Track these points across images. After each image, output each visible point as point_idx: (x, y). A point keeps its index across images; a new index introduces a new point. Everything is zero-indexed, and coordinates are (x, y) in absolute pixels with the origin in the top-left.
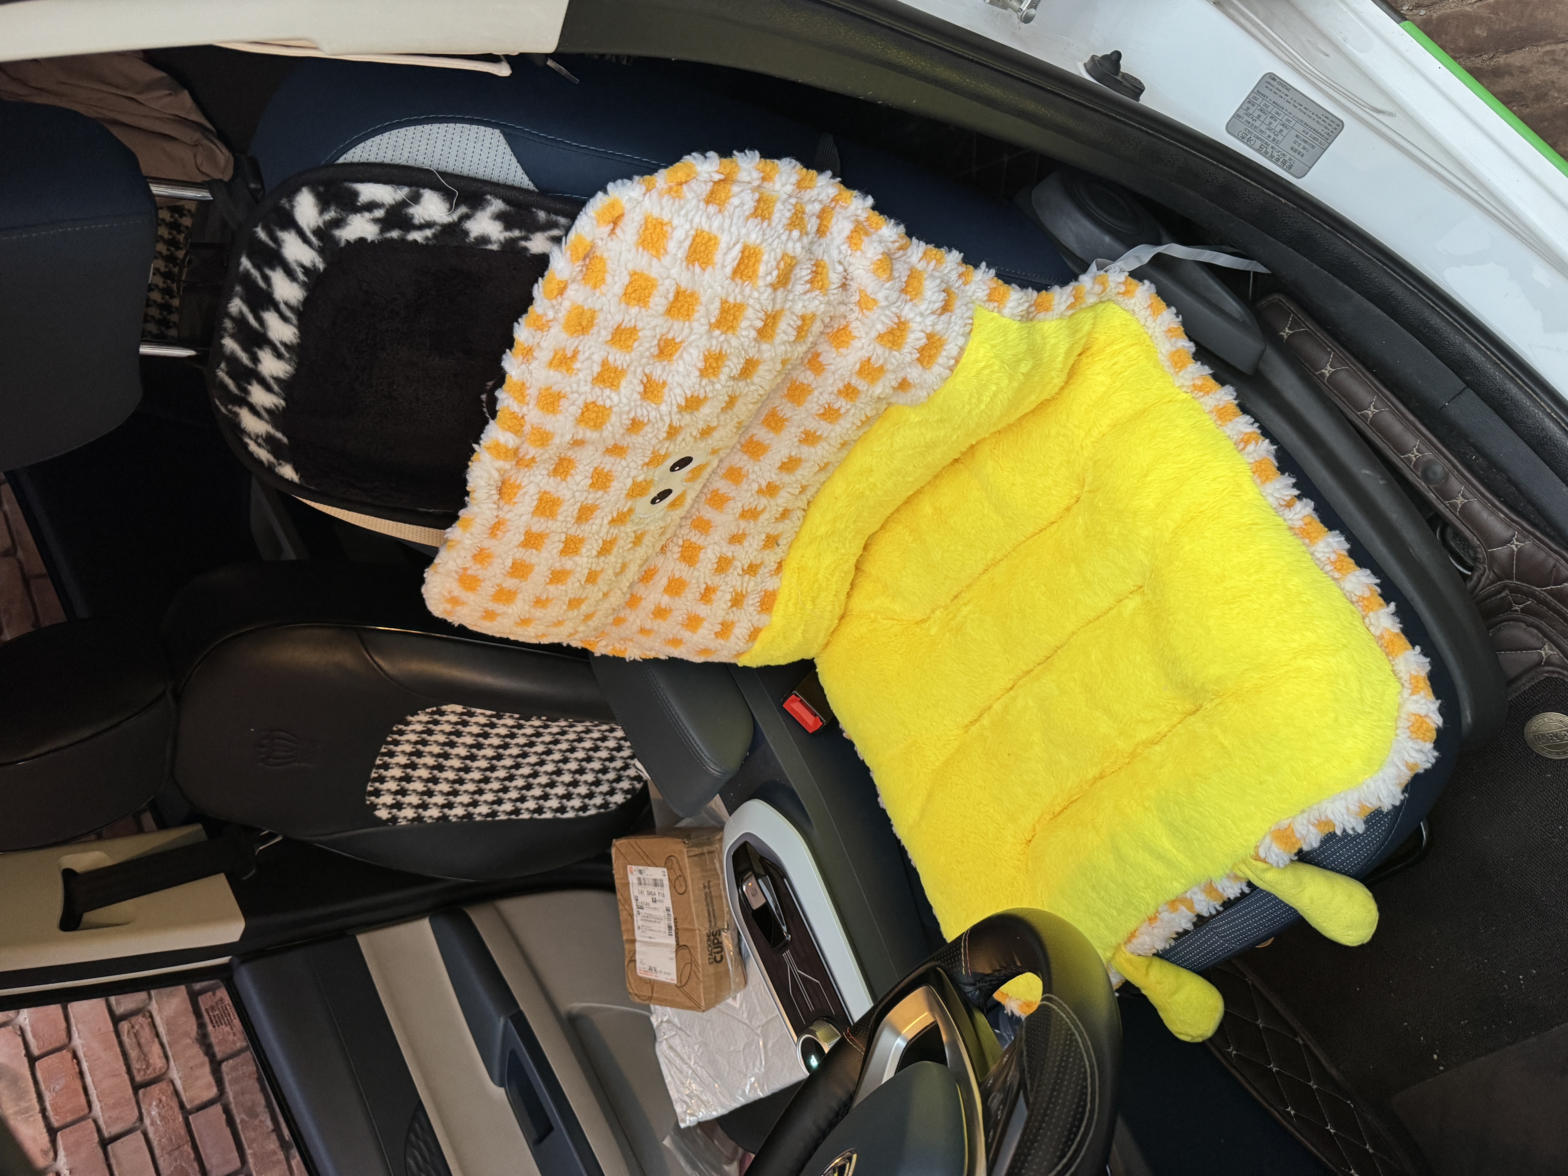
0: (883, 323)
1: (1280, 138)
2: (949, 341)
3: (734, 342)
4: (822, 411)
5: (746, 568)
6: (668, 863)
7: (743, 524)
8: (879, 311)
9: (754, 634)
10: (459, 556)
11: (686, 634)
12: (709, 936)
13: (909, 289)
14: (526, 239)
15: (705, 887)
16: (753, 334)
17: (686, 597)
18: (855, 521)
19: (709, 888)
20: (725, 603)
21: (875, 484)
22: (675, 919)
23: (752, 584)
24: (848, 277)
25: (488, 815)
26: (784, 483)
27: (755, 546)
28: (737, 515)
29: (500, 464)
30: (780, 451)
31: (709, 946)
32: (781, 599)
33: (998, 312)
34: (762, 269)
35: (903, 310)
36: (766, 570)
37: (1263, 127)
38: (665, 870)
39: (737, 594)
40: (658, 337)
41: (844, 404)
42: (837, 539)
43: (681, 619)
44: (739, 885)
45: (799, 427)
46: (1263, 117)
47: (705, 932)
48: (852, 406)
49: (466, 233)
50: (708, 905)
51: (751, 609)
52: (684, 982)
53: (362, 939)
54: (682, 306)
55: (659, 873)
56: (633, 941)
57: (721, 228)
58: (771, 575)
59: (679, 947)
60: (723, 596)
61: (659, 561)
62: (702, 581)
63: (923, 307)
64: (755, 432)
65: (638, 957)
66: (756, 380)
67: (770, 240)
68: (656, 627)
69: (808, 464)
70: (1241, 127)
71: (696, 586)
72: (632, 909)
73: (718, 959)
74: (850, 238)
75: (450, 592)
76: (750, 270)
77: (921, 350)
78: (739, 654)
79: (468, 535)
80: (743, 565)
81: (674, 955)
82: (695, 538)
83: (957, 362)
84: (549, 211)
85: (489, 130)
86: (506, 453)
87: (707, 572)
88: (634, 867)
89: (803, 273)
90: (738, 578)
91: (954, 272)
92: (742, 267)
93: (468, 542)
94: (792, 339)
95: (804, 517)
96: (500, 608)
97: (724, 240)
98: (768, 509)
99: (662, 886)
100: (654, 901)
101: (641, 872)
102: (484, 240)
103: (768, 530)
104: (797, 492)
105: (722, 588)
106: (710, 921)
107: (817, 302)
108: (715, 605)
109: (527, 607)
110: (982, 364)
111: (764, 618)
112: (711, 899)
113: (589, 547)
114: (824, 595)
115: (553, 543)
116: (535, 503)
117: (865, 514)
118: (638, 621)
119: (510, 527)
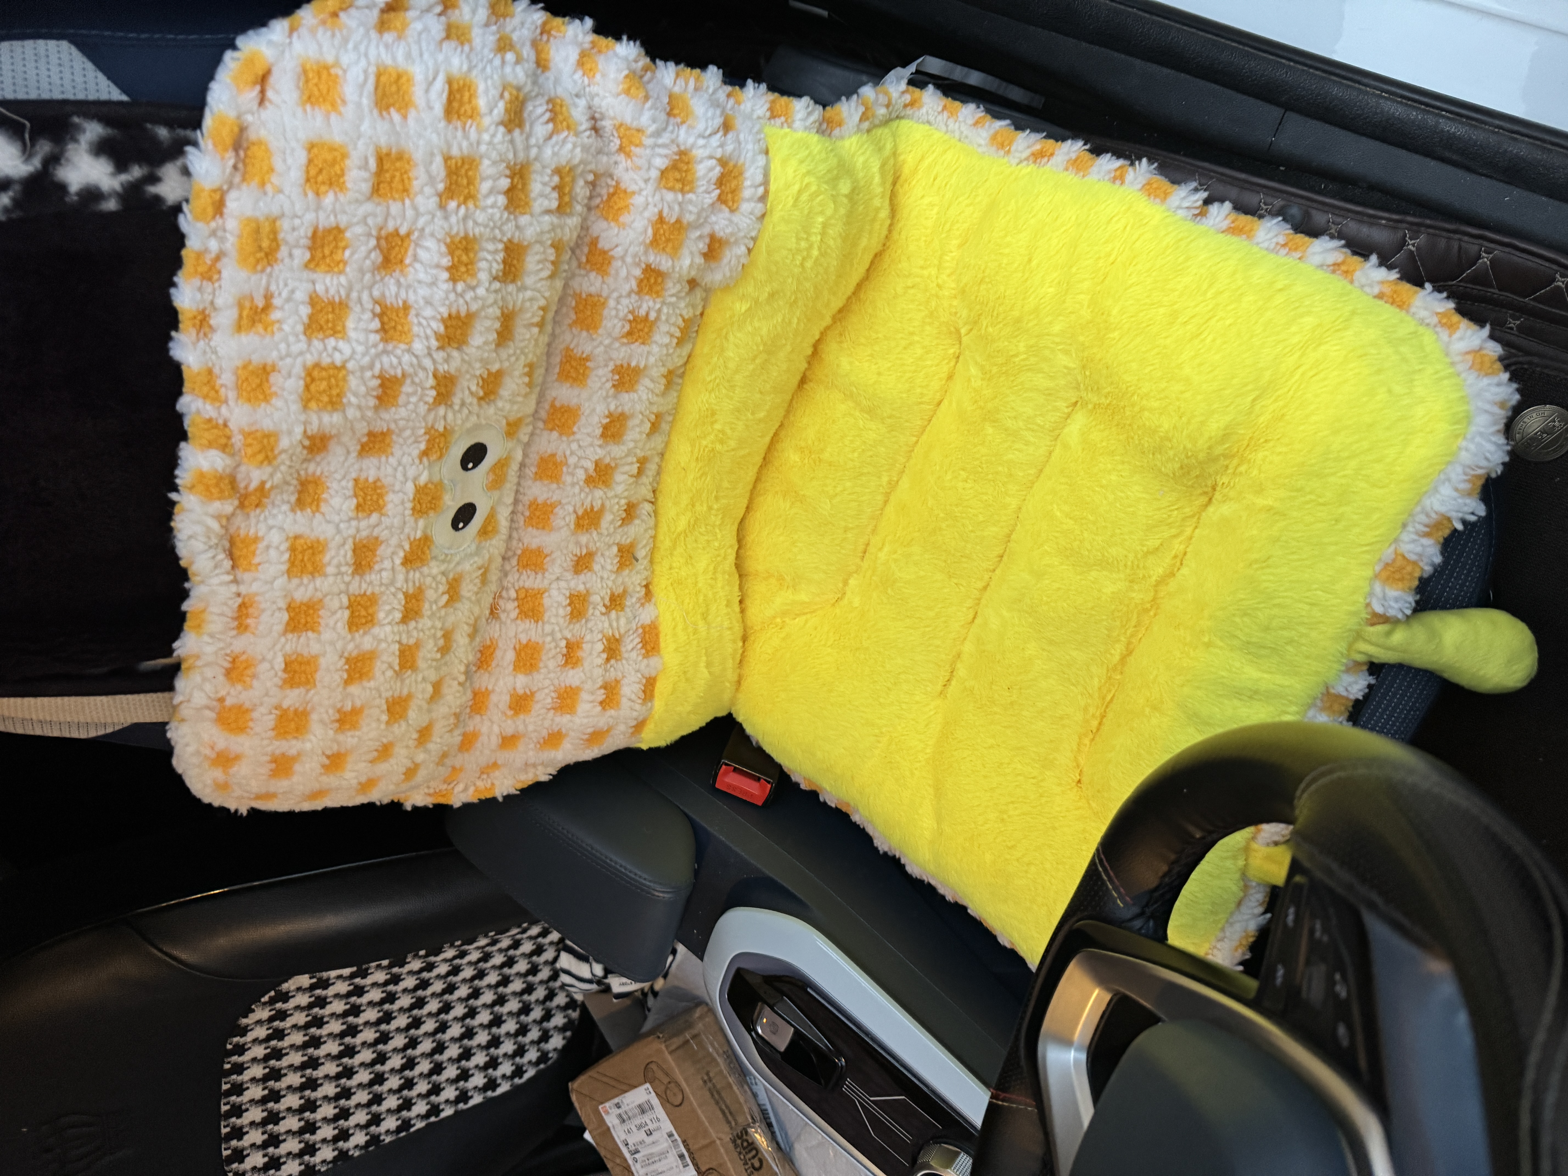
0: (660, 156)
2: (748, 165)
3: (481, 217)
4: (627, 327)
5: (607, 603)
6: (648, 1077)
7: (584, 538)
8: (650, 142)
9: (649, 687)
10: (204, 679)
11: (563, 721)
12: (734, 1141)
14: (154, 178)
16: (502, 200)
17: (546, 667)
18: (717, 498)
19: (710, 1080)
20: (599, 656)
21: (722, 432)
22: (684, 1141)
23: (623, 621)
24: (597, 116)
25: (399, 1130)
26: (615, 459)
27: (609, 567)
28: (572, 526)
29: (216, 506)
30: (594, 410)
31: (740, 1153)
32: (665, 629)
33: (789, 127)
34: (482, 104)
35: (678, 136)
36: (634, 600)
38: (647, 1086)
39: (608, 640)
40: (374, 233)
41: (651, 303)
42: (703, 530)
43: (549, 700)
44: (751, 1031)
45: (606, 366)
47: (727, 1138)
48: (663, 303)
50: (717, 1103)
51: (634, 655)
54: (393, 177)
55: (643, 1094)
57: (408, 56)
58: (643, 605)
60: (592, 649)
61: (494, 630)
62: (559, 636)
63: (701, 126)
64: (554, 394)
66: (529, 281)
67: (480, 68)
68: (521, 728)
69: (636, 421)
71: (553, 645)
72: (625, 1160)
73: (757, 1165)
74: (580, 63)
75: (212, 748)
76: (467, 107)
77: (720, 182)
78: (639, 726)
79: (206, 638)
80: (602, 599)
82: (530, 581)
83: (766, 192)
84: (169, 124)
86: (217, 485)
87: (561, 621)
88: (608, 1105)
89: (537, 109)
90: (603, 618)
91: (720, 91)
92: (455, 104)
93: (209, 649)
94: (554, 204)
95: (655, 512)
96: (292, 746)
98: (607, 503)
99: (652, 1108)
100: (650, 1133)
101: (618, 1106)
102: (92, 195)
103: (617, 539)
104: (634, 469)
105: (588, 637)
106: (728, 1122)
107: (569, 146)
108: (586, 664)
109: (330, 734)
110: (797, 187)
111: (654, 661)
112: (719, 1093)
113: (387, 607)
114: (713, 608)
115: (334, 613)
116: (286, 556)
117: (725, 484)
118: (496, 729)
119: (263, 606)
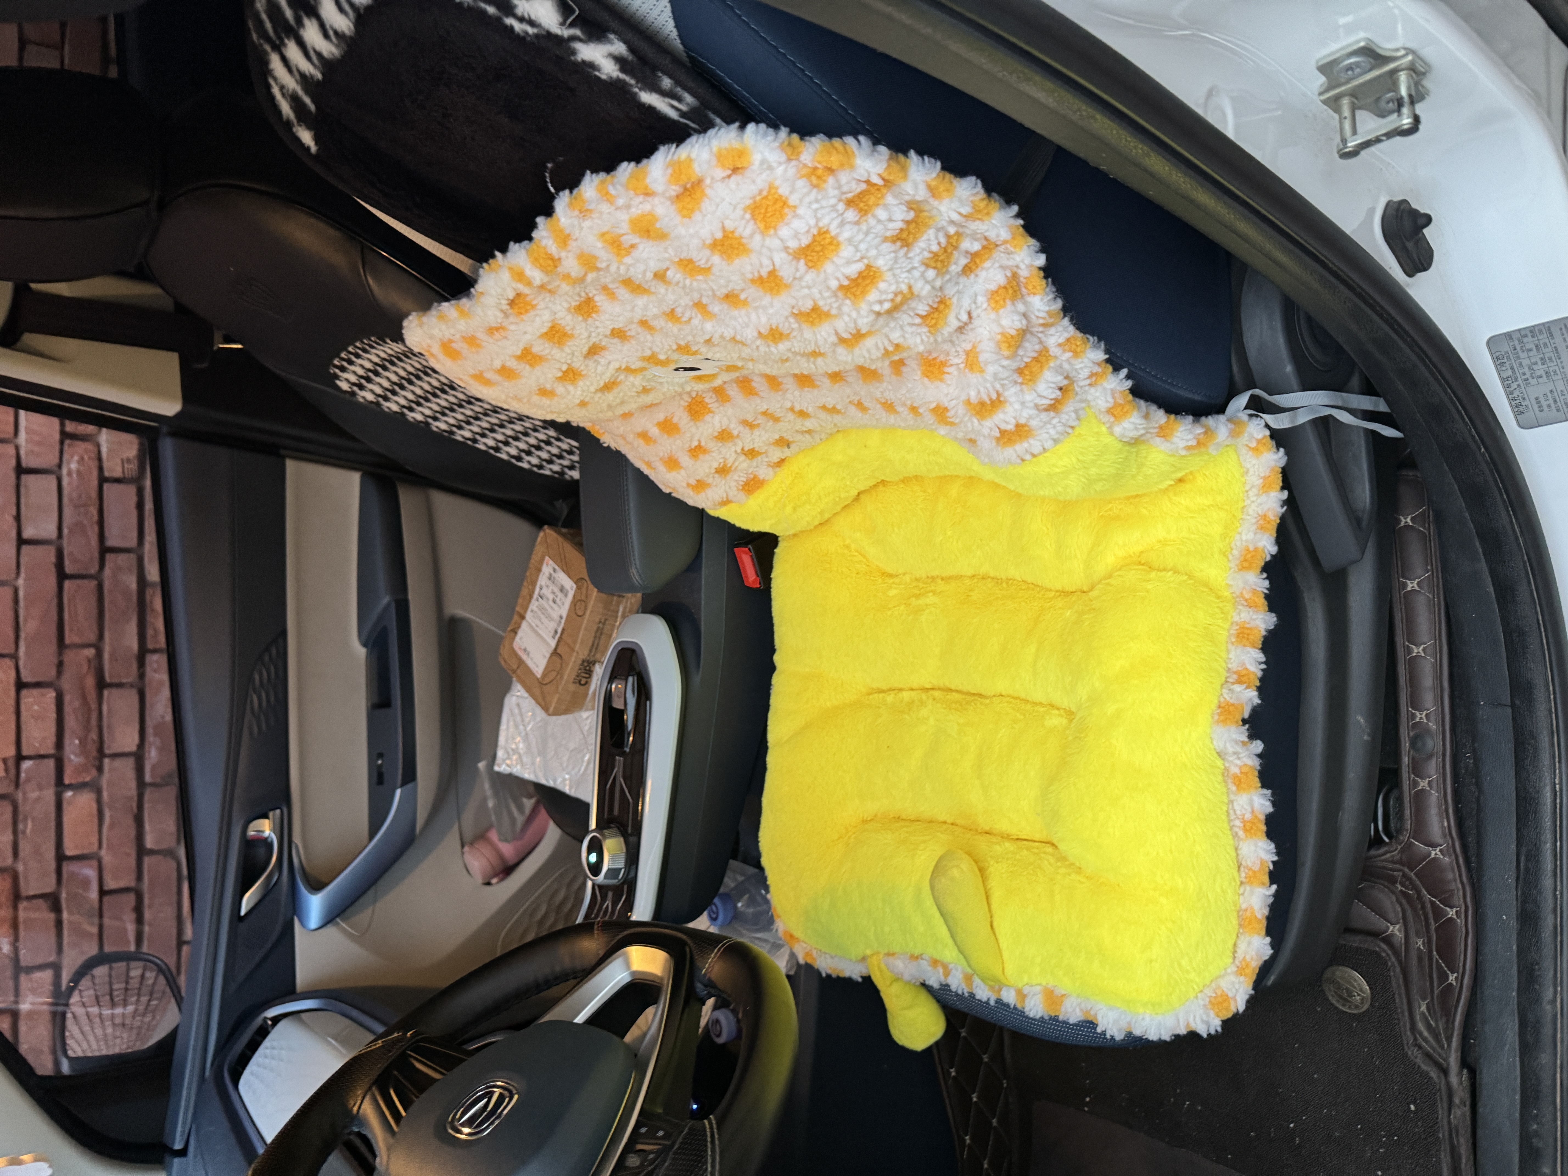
1: (1533, 382)
4: (883, 401)
6: (578, 583)
9: (725, 503)
10: (448, 329)
11: (662, 466)
12: (583, 661)
13: (1027, 372)
14: (642, 90)
15: (600, 622)
16: (834, 338)
17: (675, 441)
19: (604, 624)
20: (711, 467)
22: (563, 629)
24: (970, 326)
25: (445, 431)
26: (818, 416)
27: (765, 438)
28: (759, 411)
30: (828, 397)
31: (581, 668)
32: (767, 489)
33: (1108, 428)
34: (873, 295)
36: (765, 461)
37: (1526, 362)
38: (575, 586)
39: (725, 466)
40: (730, 288)
43: (662, 453)
44: (611, 681)
45: (855, 394)
46: (1535, 352)
47: (581, 657)
48: (914, 419)
49: (573, 52)
50: (595, 637)
51: (733, 483)
52: (547, 680)
53: (291, 464)
55: (569, 585)
56: (523, 617)
57: (851, 237)
58: (769, 466)
59: (555, 653)
60: (711, 460)
62: (697, 438)
63: (1029, 396)
65: (520, 633)
67: (898, 271)
68: (636, 443)
70: (1505, 347)
71: (689, 438)
72: (533, 592)
73: (583, 682)
74: (994, 293)
76: (860, 291)
77: (1004, 432)
80: (744, 446)
81: (548, 655)
82: (710, 400)
83: (1033, 458)
87: (706, 434)
88: (551, 562)
89: (920, 307)
90: (734, 454)
91: (1088, 369)
92: (853, 285)
97: (847, 251)
99: (566, 595)
100: (554, 602)
101: (554, 570)
102: (591, 66)
103: (785, 434)
105: (714, 454)
106: (591, 651)
107: (919, 338)
108: (699, 463)
113: (589, 382)
115: (552, 368)
116: (545, 329)
119: (510, 337)
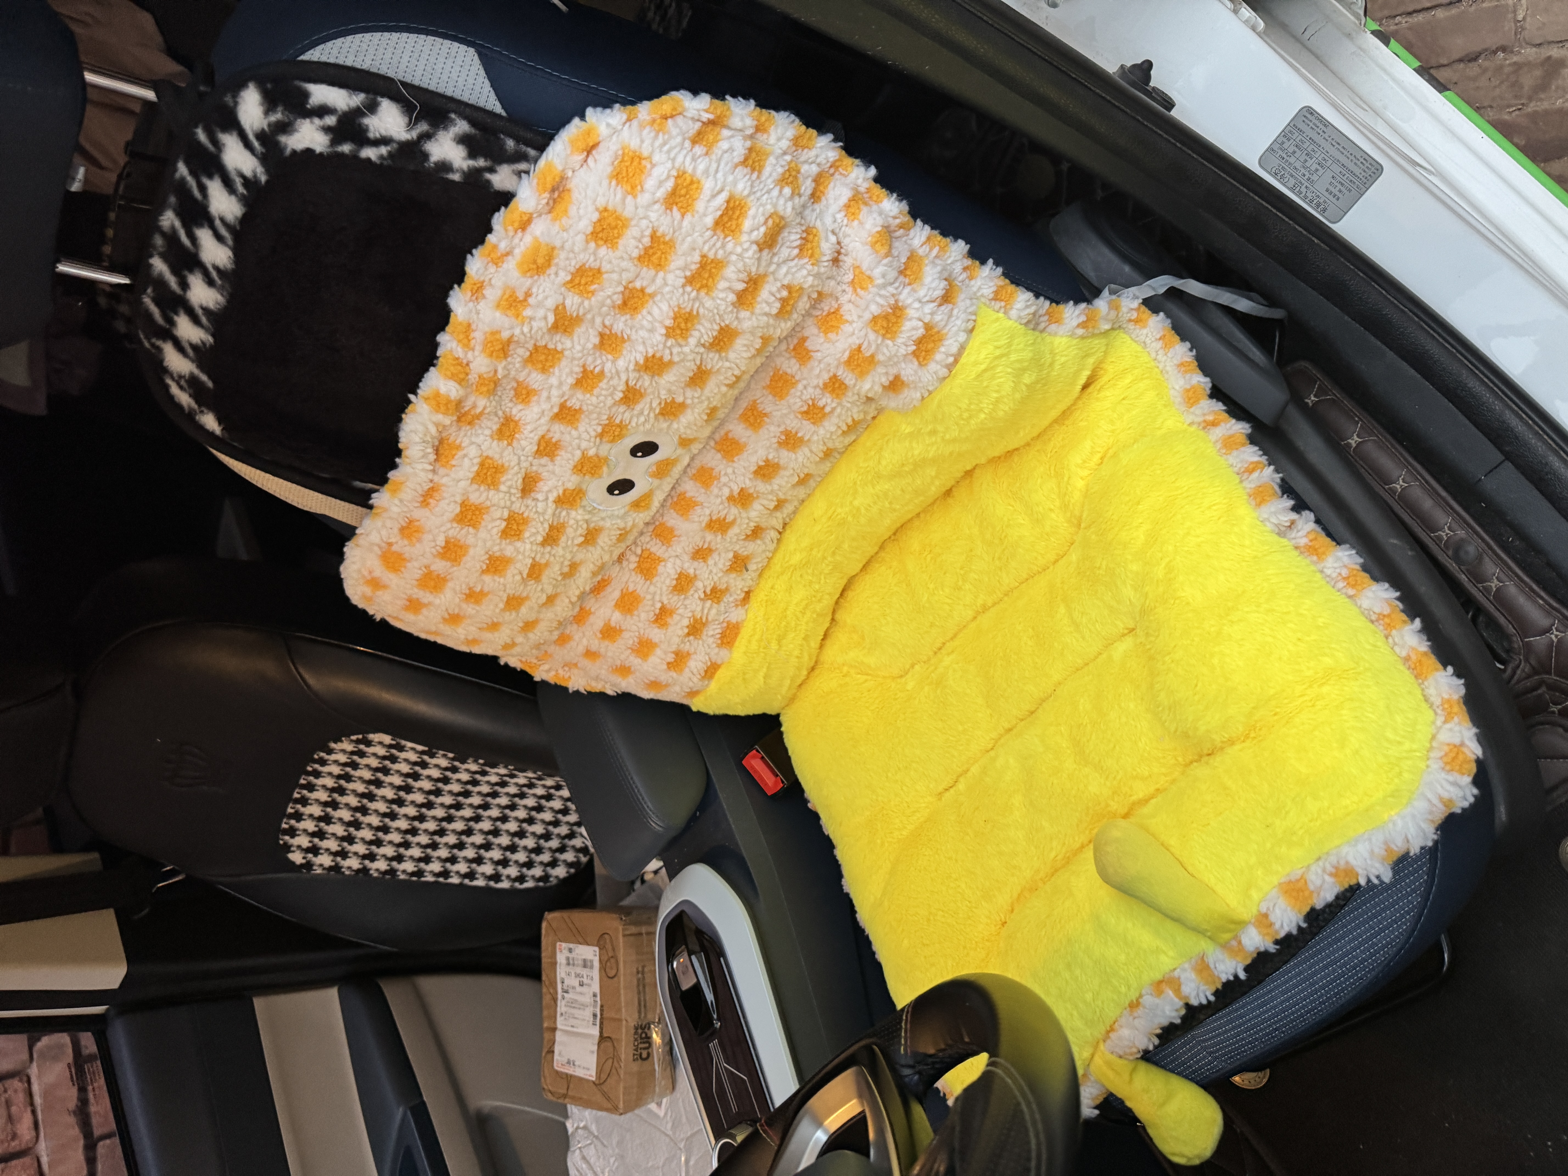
0: (878, 304)
1: (1315, 177)
2: (949, 336)
3: (709, 303)
4: (805, 408)
5: (708, 592)
6: (601, 941)
7: (709, 537)
8: (874, 290)
9: (711, 670)
10: (384, 528)
11: (635, 661)
12: (636, 1028)
13: (908, 272)
14: (492, 170)
15: (638, 972)
16: (731, 297)
17: (639, 616)
18: (834, 553)
19: (643, 973)
20: (682, 628)
21: (858, 510)
22: (602, 1006)
23: (714, 611)
24: (843, 251)
25: (413, 874)
26: (758, 492)
27: (720, 566)
28: (704, 525)
29: (439, 418)
30: (756, 452)
31: (636, 1040)
32: (745, 633)
33: (1005, 313)
34: (747, 224)
35: (900, 293)
36: (731, 599)
37: (1298, 165)
38: (597, 949)
39: (696, 621)
40: (624, 284)
41: (829, 401)
42: (811, 571)
43: (631, 642)
44: (669, 962)
45: (779, 426)
46: (1298, 153)
47: (632, 1024)
48: (839, 404)
49: (426, 156)
50: (639, 993)
51: (711, 640)
52: (603, 1079)
53: (259, 1003)
54: (654, 254)
55: (590, 953)
56: (554, 1029)
57: (706, 172)
58: (737, 606)
59: (602, 1038)
60: (680, 620)
61: (614, 571)
62: (658, 598)
63: (922, 293)
64: (731, 427)
65: (557, 1049)
66: (732, 355)
67: (758, 194)
68: (602, 650)
69: (787, 473)
70: (1275, 162)
71: (651, 603)
72: (556, 993)
73: (644, 1055)
74: (847, 206)
75: (370, 572)
76: (734, 223)
77: (918, 342)
78: (693, 694)
79: (397, 502)
80: (705, 587)
81: (595, 1048)
82: (656, 548)
83: (956, 362)
84: (518, 140)
85: (463, 47)
86: (447, 405)
87: (665, 588)
88: (564, 945)
89: (792, 237)
90: (699, 602)
91: (959, 264)
92: (726, 219)
93: (395, 509)
94: (775, 310)
95: (779, 540)
96: (426, 597)
97: (708, 185)
98: (739, 520)
99: (592, 967)
100: (581, 984)
101: (570, 950)
102: (445, 167)
103: (737, 548)
104: (772, 505)
105: (680, 611)
106: (640, 1012)
107: (805, 272)
108: (671, 629)
109: (457, 600)
110: (983, 365)
111: (724, 652)
112: (644, 987)
113: (534, 530)
114: (791, 635)
115: (494, 520)
116: (475, 468)
117: (846, 546)
118: (585, 641)
119: (445, 495)
